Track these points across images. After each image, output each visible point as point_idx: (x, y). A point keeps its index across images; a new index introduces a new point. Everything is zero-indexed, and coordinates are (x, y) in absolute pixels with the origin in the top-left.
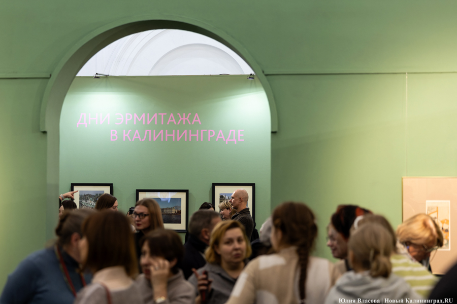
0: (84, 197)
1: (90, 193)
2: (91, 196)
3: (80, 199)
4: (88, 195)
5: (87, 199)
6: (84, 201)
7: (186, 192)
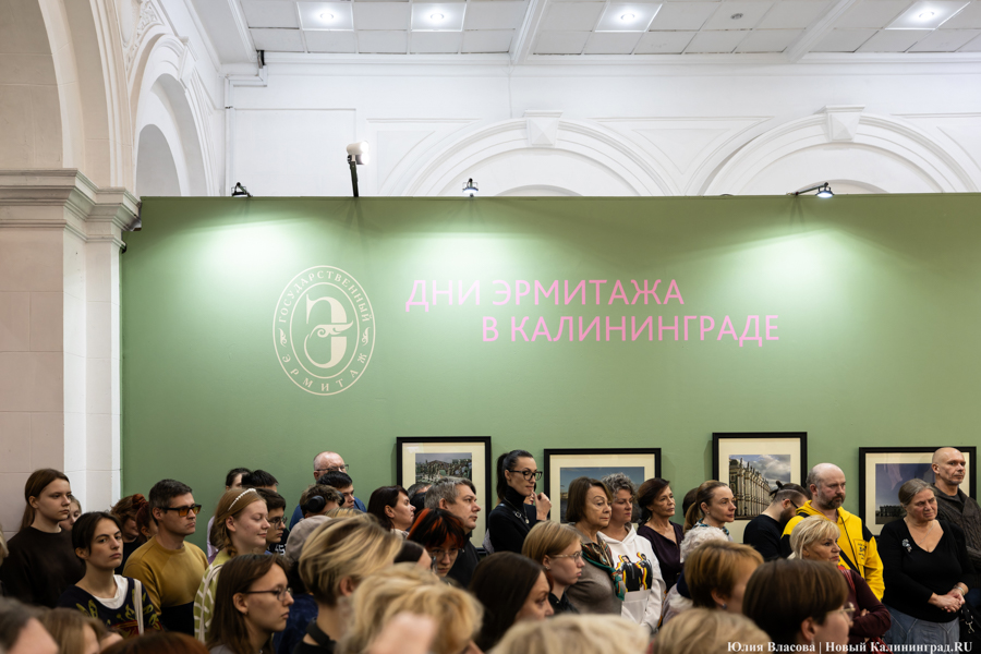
0: (424, 468)
1: (441, 460)
2: (442, 465)
3: (417, 473)
4: (435, 462)
5: (432, 472)
6: (426, 477)
7: (657, 452)
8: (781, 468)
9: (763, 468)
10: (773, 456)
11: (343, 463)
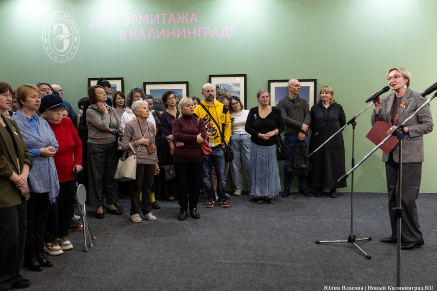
7: (187, 83)
8: (236, 89)
9: (229, 89)
10: (233, 84)
11: (61, 89)
